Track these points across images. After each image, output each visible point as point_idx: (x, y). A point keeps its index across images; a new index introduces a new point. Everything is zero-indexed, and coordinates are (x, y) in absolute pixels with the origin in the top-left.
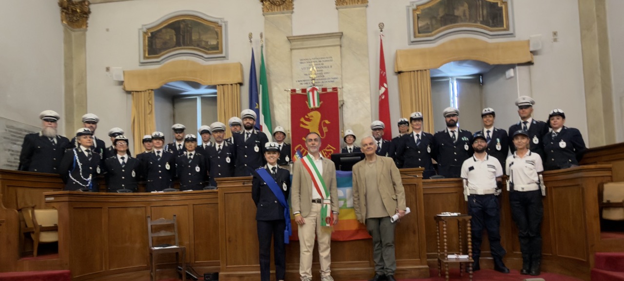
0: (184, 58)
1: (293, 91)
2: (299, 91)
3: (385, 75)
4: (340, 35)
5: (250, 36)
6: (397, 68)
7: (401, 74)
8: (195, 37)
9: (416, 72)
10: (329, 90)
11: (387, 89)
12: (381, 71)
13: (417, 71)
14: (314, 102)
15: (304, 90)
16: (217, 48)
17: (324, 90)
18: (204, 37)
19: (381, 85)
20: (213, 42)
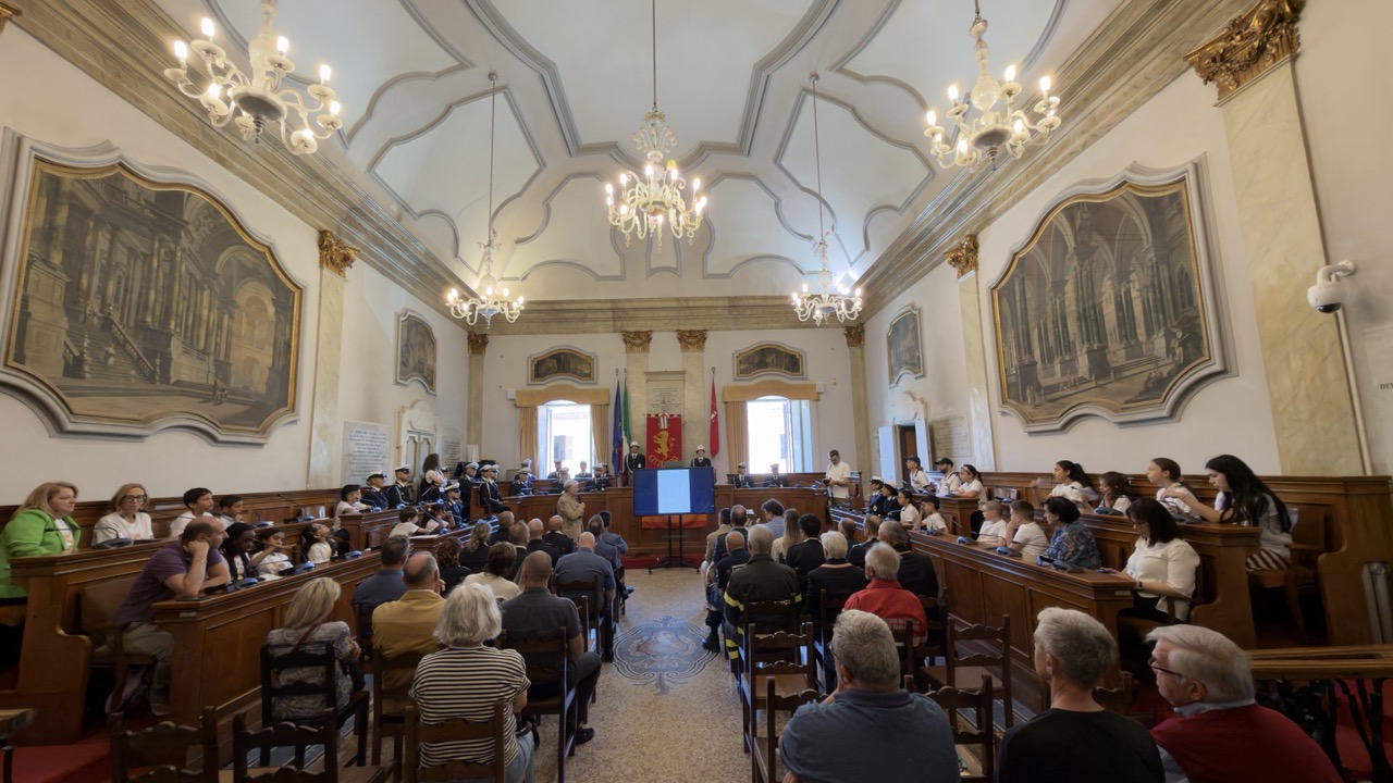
0: (563, 382)
1: (649, 415)
2: (653, 416)
3: (716, 403)
4: (683, 373)
5: (617, 370)
6: (724, 399)
7: (728, 403)
8: (572, 366)
10: (675, 416)
11: (716, 415)
12: (712, 401)
13: (739, 402)
14: (664, 424)
15: (657, 415)
16: (589, 375)
17: (672, 416)
18: (579, 367)
19: (712, 412)
20: (587, 371)
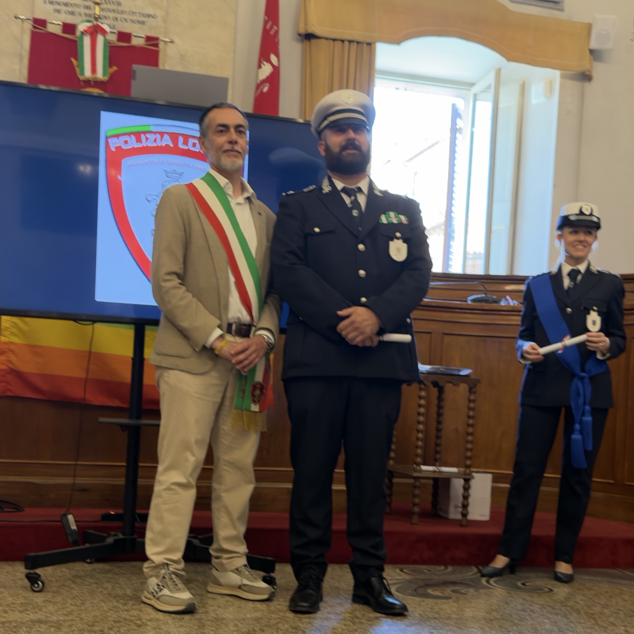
1: (40, 23)
2: (55, 28)
3: (277, 33)
6: (306, 24)
7: (313, 41)
9: (346, 43)
10: (138, 42)
11: (276, 71)
12: (266, 22)
13: (350, 42)
14: (93, 63)
15: (69, 28)
17: (124, 37)
19: (264, 56)
